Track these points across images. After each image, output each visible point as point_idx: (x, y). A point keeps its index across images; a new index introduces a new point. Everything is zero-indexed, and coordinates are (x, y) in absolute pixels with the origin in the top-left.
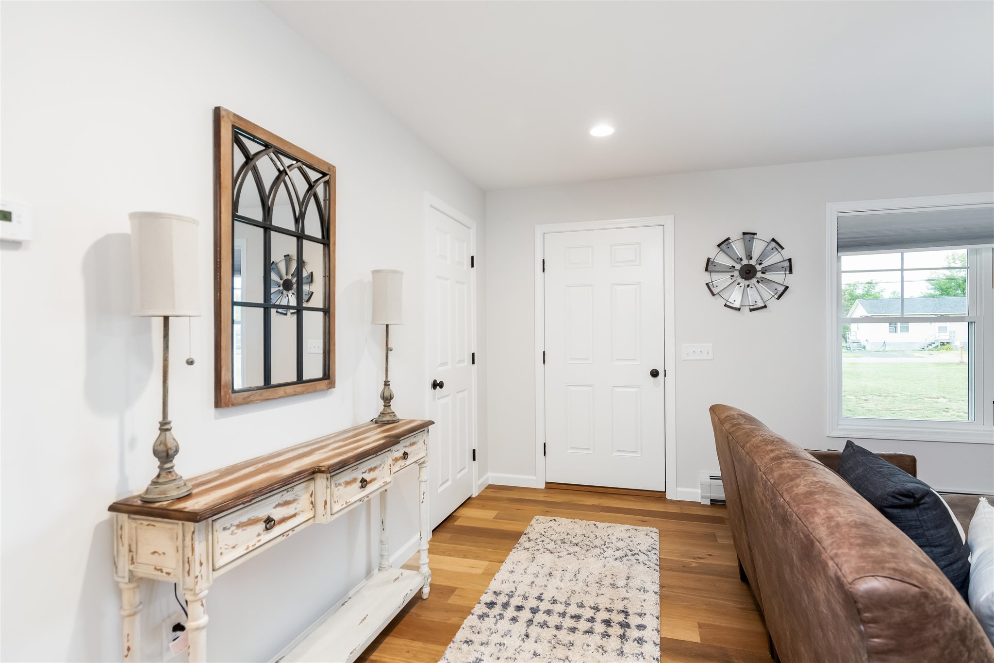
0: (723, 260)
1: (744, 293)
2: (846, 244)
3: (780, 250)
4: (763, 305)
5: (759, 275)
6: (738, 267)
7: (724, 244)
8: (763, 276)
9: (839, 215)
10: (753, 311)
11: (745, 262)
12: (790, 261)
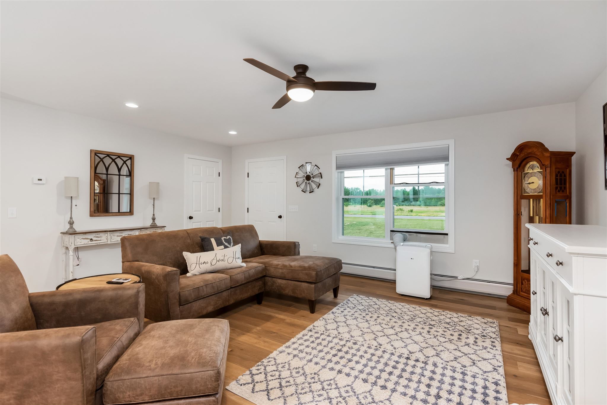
0: (301, 173)
1: (307, 187)
2: (342, 166)
3: (318, 169)
4: (312, 191)
5: (312, 179)
6: (305, 176)
7: (301, 167)
9: (337, 155)
10: (310, 193)
11: (308, 174)
12: (321, 173)
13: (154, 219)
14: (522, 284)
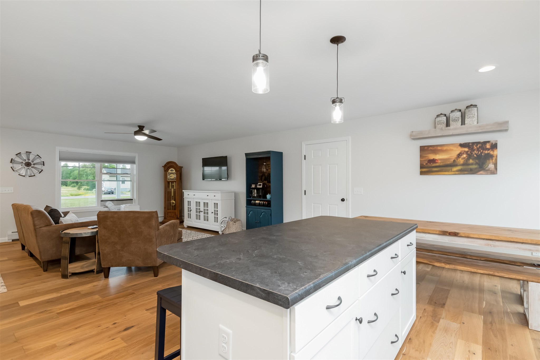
0: (18, 159)
1: (26, 171)
2: (61, 159)
3: (40, 158)
4: (34, 175)
5: (32, 165)
6: (24, 162)
7: (19, 154)
8: (34, 166)
9: (60, 150)
10: (30, 177)
11: (27, 161)
12: (43, 162)
14: (168, 214)
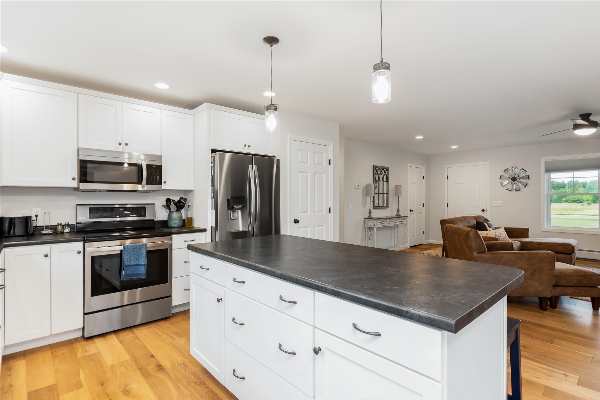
0: (506, 175)
1: (513, 186)
2: (549, 170)
3: (525, 172)
4: (519, 189)
5: (518, 180)
6: (511, 177)
7: (506, 170)
8: (519, 180)
9: (546, 161)
10: (516, 191)
11: (513, 176)
12: (528, 175)
13: (398, 211)
